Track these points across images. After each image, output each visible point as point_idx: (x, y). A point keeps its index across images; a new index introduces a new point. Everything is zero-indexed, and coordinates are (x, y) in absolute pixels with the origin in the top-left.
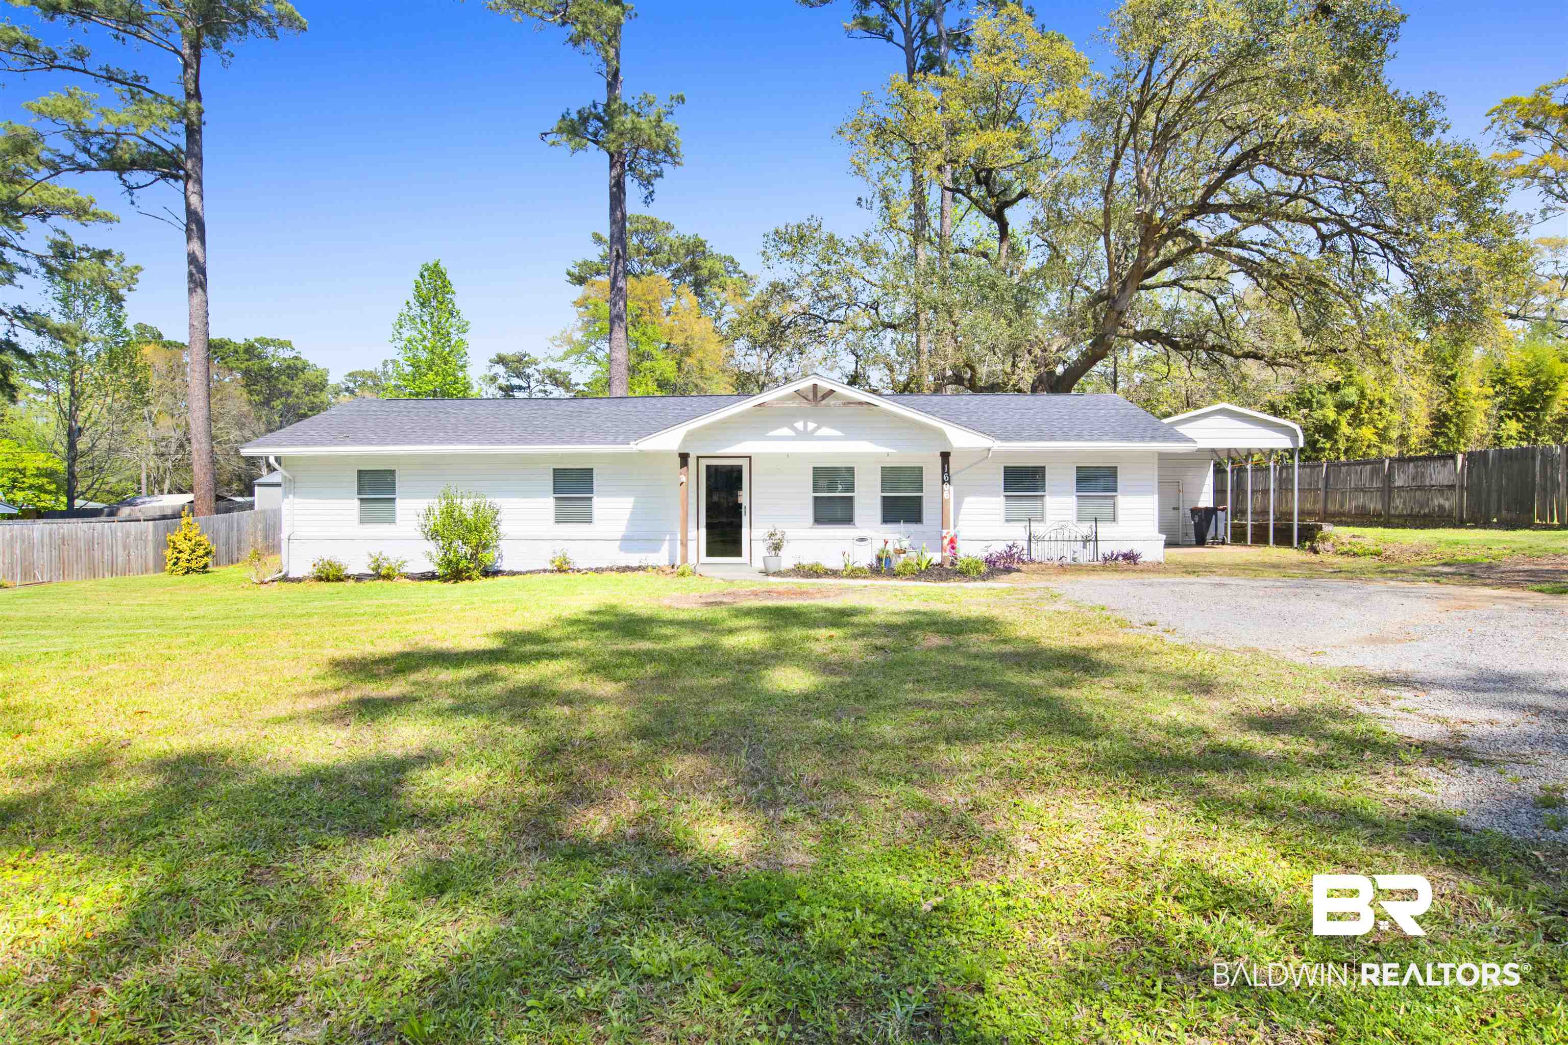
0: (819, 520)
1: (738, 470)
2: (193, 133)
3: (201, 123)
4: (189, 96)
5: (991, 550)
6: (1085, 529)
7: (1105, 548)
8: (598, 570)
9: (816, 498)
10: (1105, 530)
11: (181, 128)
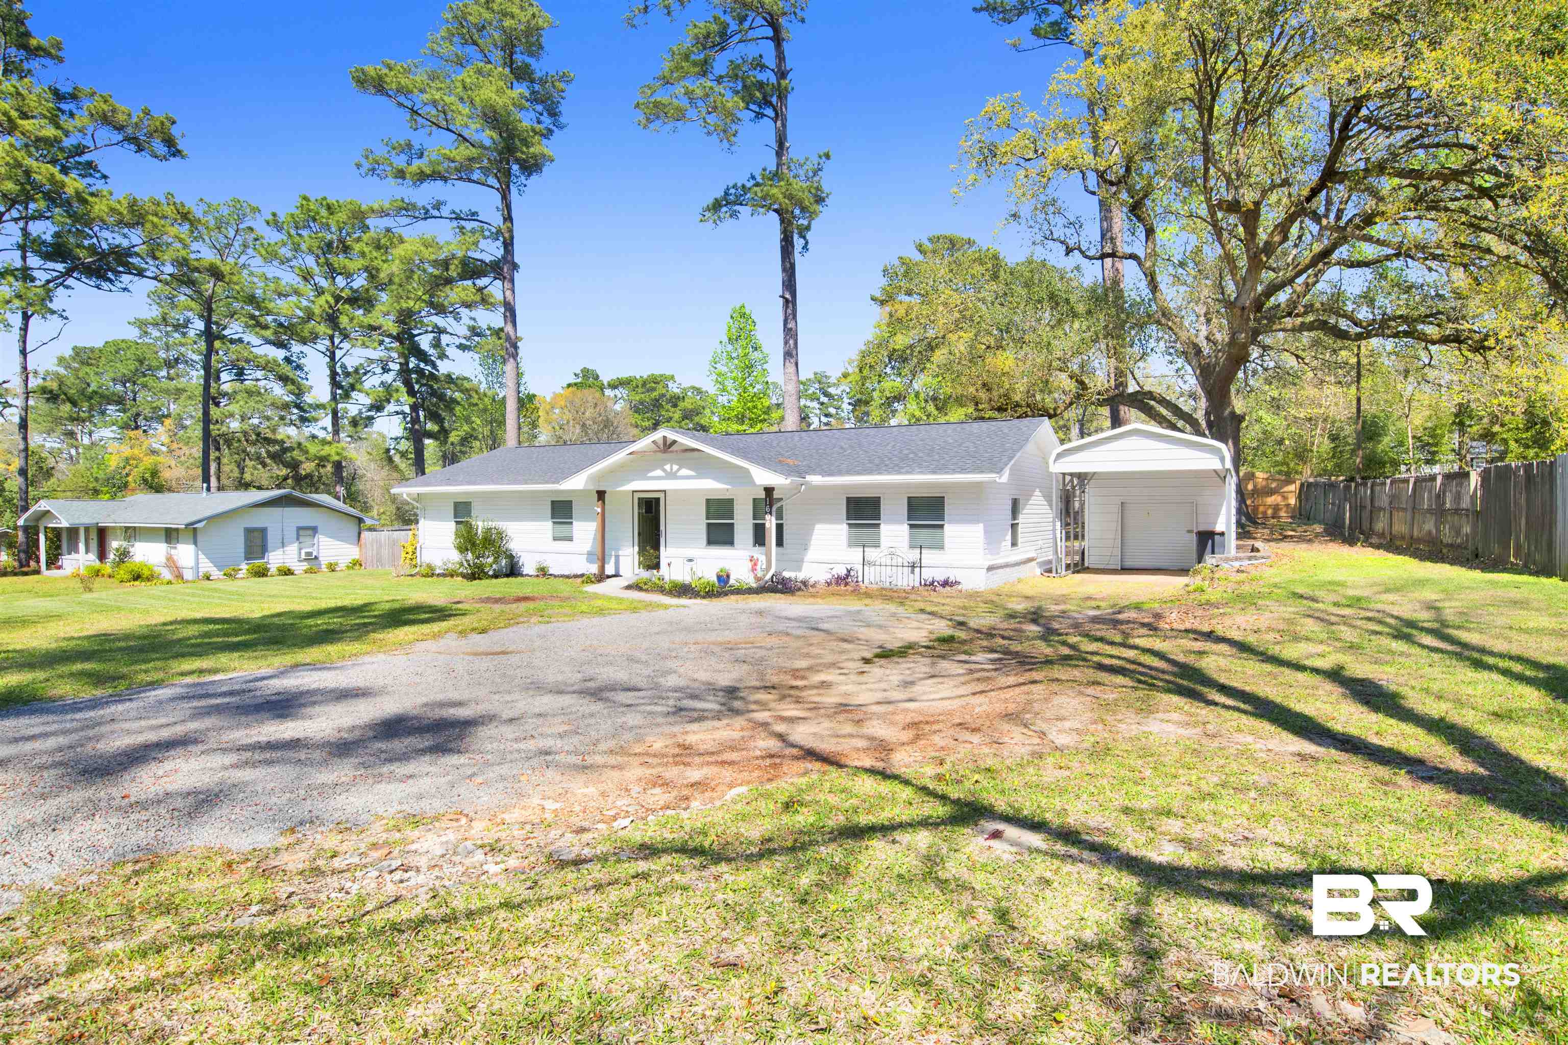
0: (711, 542)
1: (657, 500)
2: (508, 245)
3: (512, 238)
4: (505, 220)
5: (834, 572)
6: (914, 555)
7: (928, 574)
8: (568, 577)
9: (709, 525)
10: (929, 557)
11: (499, 243)
